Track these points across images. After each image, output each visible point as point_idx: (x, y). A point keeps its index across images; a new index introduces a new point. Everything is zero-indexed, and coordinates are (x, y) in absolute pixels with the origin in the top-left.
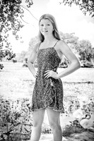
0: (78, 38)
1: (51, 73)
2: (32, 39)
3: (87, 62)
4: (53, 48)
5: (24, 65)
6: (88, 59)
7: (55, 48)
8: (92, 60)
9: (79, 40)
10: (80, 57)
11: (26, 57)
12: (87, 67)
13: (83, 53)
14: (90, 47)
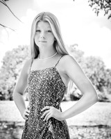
1: (51, 112)
2: (8, 53)
4: (54, 69)
6: (99, 88)
8: (105, 89)
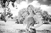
0: (42, 10)
2: (20, 10)
3: (46, 21)
5: (16, 23)
6: (47, 20)
7: (33, 17)
9: (43, 11)
10: (43, 19)
11: (17, 19)
12: (46, 24)
13: (44, 17)
14: (48, 15)
